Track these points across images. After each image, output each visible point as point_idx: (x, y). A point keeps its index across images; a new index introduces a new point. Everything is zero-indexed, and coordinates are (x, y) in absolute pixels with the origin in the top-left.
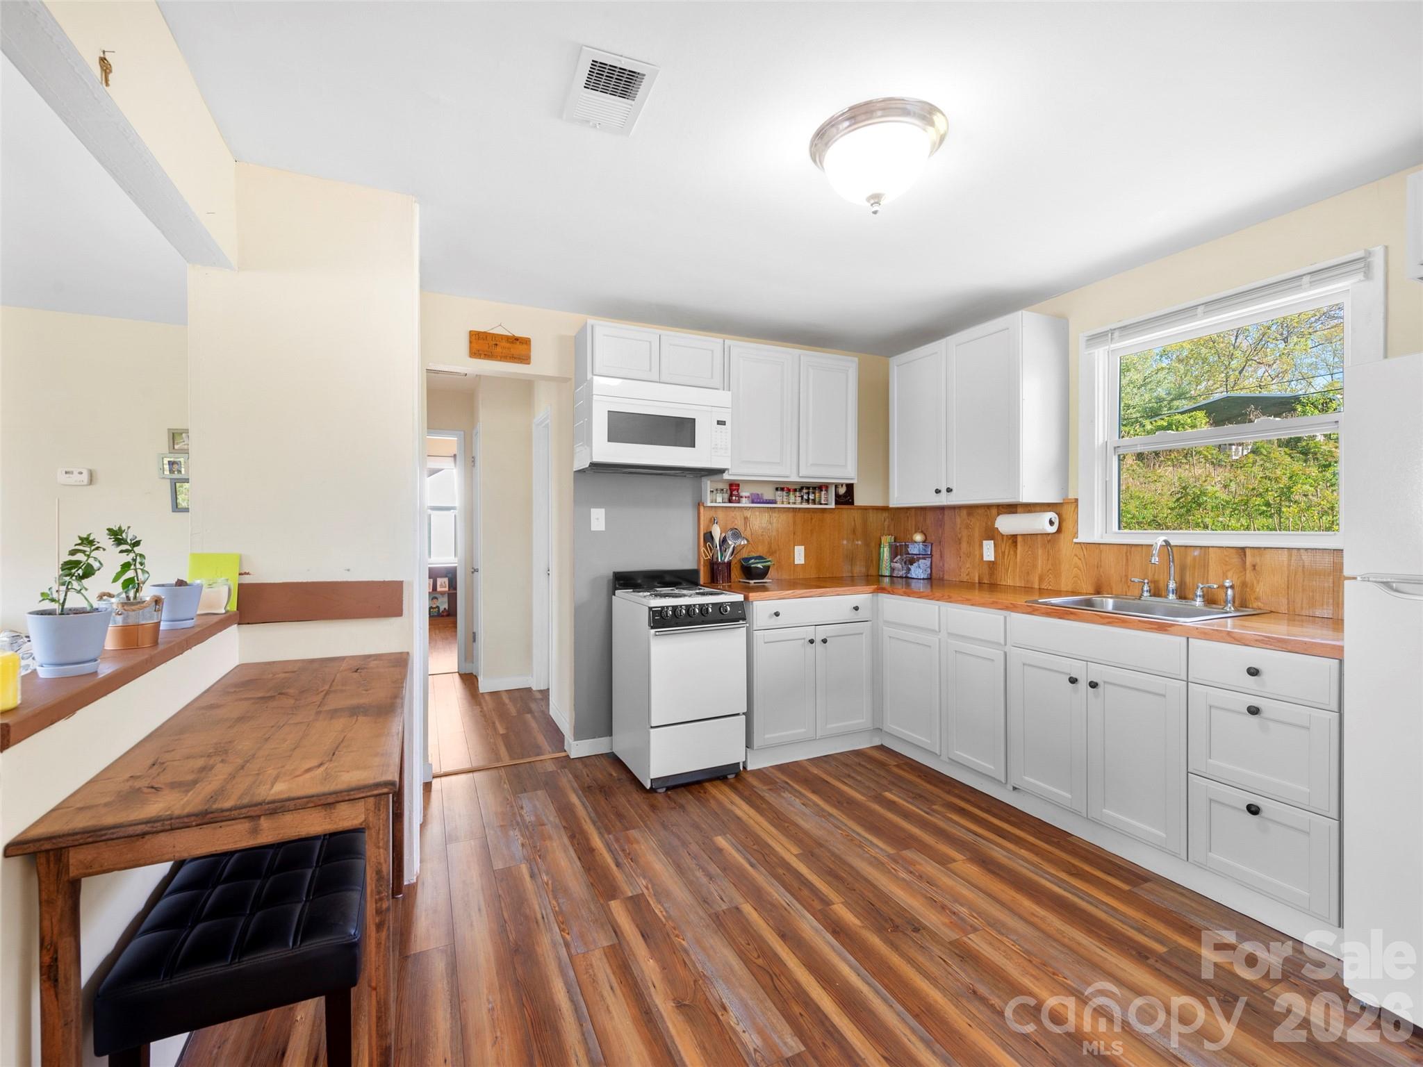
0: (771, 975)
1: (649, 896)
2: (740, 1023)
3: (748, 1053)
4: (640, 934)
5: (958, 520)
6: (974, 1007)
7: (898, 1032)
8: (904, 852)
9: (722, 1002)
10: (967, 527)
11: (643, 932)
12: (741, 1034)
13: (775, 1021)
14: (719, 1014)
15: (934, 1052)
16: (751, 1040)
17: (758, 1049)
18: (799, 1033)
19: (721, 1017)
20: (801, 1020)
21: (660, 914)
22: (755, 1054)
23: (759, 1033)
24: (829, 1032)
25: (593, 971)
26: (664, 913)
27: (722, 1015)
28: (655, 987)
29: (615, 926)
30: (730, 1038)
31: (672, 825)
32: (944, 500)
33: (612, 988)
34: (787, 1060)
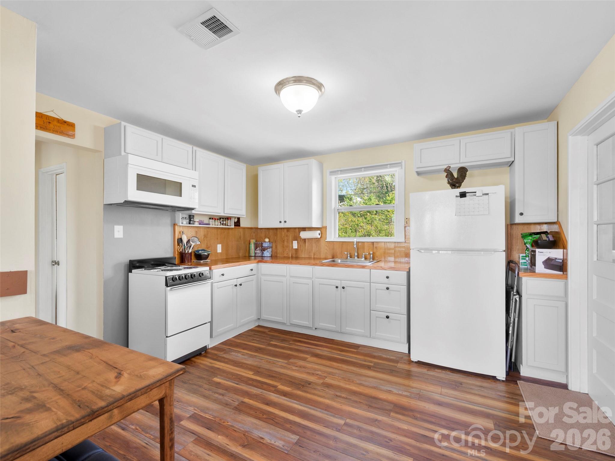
0: (272, 419)
1: (199, 413)
2: (272, 440)
3: (281, 448)
4: (205, 429)
5: (283, 233)
6: (339, 400)
7: (323, 417)
8: (290, 360)
9: (260, 437)
10: (287, 236)
11: (207, 427)
12: (274, 443)
13: (283, 433)
14: (262, 441)
15: (337, 418)
16: (279, 444)
17: (284, 445)
18: (294, 433)
19: (263, 442)
20: (292, 429)
21: (209, 418)
22: (284, 447)
23: (280, 440)
24: (303, 428)
25: (194, 453)
26: (211, 416)
27: (263, 441)
28: (228, 445)
29: (191, 431)
30: (272, 447)
31: (188, 381)
32: (282, 225)
33: (208, 455)
34: (296, 443)
